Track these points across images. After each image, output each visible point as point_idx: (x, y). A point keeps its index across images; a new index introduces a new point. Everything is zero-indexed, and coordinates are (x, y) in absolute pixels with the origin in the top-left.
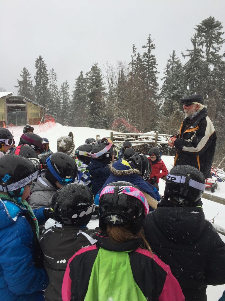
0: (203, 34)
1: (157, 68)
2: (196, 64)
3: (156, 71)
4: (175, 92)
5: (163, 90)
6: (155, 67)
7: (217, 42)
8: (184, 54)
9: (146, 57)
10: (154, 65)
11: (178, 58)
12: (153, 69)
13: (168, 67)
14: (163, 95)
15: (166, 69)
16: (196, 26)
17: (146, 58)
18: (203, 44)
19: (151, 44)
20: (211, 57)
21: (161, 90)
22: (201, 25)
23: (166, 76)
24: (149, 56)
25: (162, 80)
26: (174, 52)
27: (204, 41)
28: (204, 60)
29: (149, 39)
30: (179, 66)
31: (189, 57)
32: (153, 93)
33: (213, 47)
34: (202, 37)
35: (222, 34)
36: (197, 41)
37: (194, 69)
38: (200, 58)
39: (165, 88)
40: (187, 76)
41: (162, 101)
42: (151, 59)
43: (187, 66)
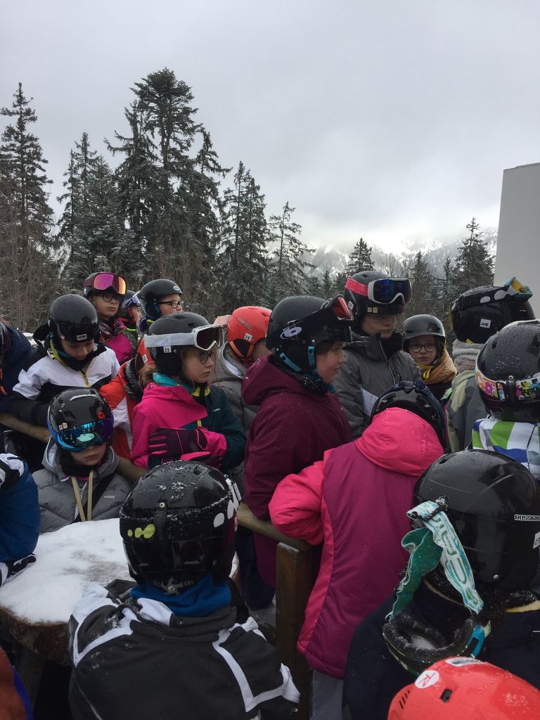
0: (152, 104)
1: (44, 171)
2: (140, 171)
3: (44, 177)
4: (98, 233)
5: (65, 225)
6: (40, 168)
7: (183, 129)
8: (112, 146)
9: (12, 138)
10: (36, 162)
11: (96, 152)
12: (33, 170)
13: (73, 170)
14: (65, 239)
15: (69, 176)
16: (136, 84)
17: (13, 142)
18: (153, 129)
19: (25, 107)
20: (172, 160)
21: (59, 225)
22: (147, 84)
23: (69, 192)
24: (23, 136)
25: (60, 199)
26: (85, 138)
27: (154, 122)
28: (159, 164)
29: (18, 94)
30: (102, 171)
31: (124, 153)
32: (38, 229)
33: (175, 139)
34: (152, 111)
35: (192, 112)
36: (139, 119)
37: (137, 182)
38: (150, 159)
39: (71, 221)
40: (123, 197)
41: (65, 252)
42: (26, 144)
43: (120, 174)
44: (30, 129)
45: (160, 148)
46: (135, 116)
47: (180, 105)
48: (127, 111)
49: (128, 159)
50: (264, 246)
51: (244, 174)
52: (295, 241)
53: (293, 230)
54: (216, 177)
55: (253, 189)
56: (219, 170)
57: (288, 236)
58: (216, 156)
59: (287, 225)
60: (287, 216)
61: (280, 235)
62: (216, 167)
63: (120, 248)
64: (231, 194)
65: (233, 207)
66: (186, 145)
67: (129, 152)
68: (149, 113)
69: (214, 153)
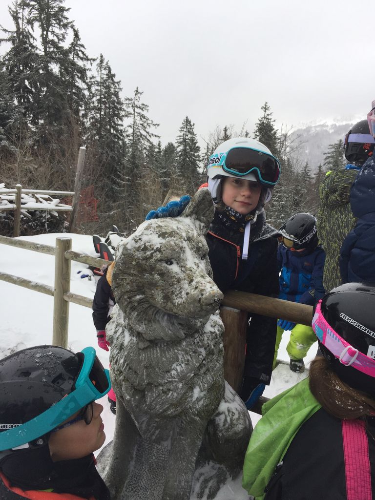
0: (33, 3)
7: (59, 24)
18: (33, 24)
20: (52, 49)
31: (10, 42)
33: (53, 32)
34: (32, 8)
35: (66, 10)
36: (20, 15)
45: (40, 40)
46: (17, 13)
47: (55, 4)
48: (10, 8)
49: (12, 48)
50: (122, 121)
51: (104, 64)
52: (144, 117)
53: (142, 109)
55: (111, 76)
56: (87, 59)
57: (139, 113)
59: (138, 105)
60: (137, 98)
61: (133, 113)
62: (85, 57)
64: (94, 80)
65: (96, 90)
66: (61, 38)
67: (14, 43)
69: (82, 46)
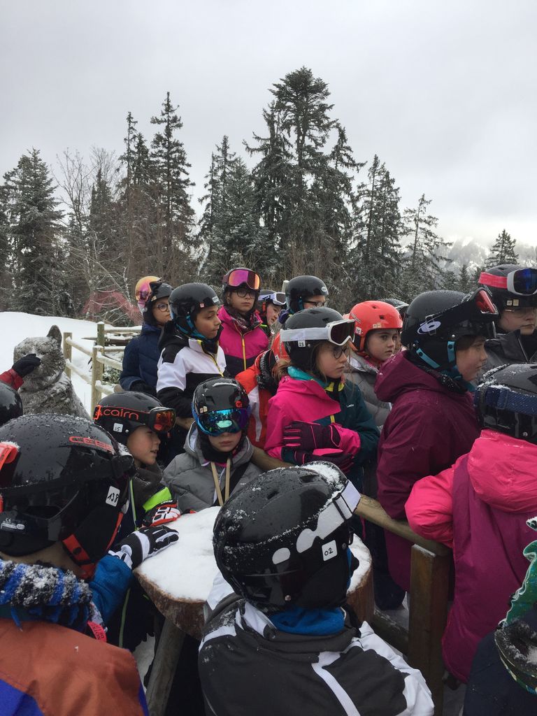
0: (289, 104)
1: (188, 174)
2: (276, 170)
3: (188, 180)
4: (234, 231)
5: (205, 225)
6: (184, 171)
7: (318, 126)
8: (250, 147)
9: (161, 145)
10: (180, 166)
11: (235, 153)
12: (178, 174)
13: (213, 172)
14: (205, 238)
15: (209, 178)
16: (275, 85)
17: (161, 148)
18: (289, 128)
19: (172, 115)
20: (307, 157)
21: (199, 225)
22: (285, 84)
23: (210, 193)
24: (170, 143)
25: (201, 201)
26: (226, 140)
27: (291, 121)
28: (294, 162)
29: (166, 103)
30: (240, 172)
31: (261, 152)
32: (181, 230)
33: (310, 136)
34: (288, 110)
35: (328, 108)
36: (276, 119)
37: (273, 181)
38: (285, 158)
39: (210, 220)
40: (259, 196)
41: (204, 251)
42: (172, 150)
43: (257, 173)
44: (177, 135)
45: (295, 146)
46: (273, 116)
47: (315, 102)
48: (265, 112)
49: (264, 159)
50: (398, 240)
51: (379, 168)
52: (431, 234)
53: (429, 224)
54: (350, 172)
55: (388, 182)
56: (354, 165)
57: (424, 229)
58: (350, 150)
59: (423, 218)
60: (422, 209)
61: (415, 228)
62: (351, 162)
63: (254, 245)
64: (364, 189)
65: (366, 202)
66: (321, 142)
67: (266, 152)
68: (286, 113)
69: (349, 148)
